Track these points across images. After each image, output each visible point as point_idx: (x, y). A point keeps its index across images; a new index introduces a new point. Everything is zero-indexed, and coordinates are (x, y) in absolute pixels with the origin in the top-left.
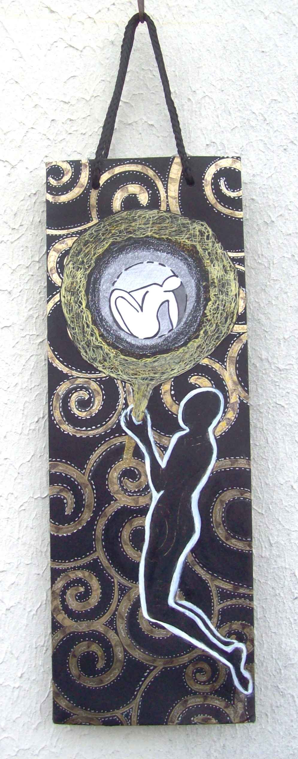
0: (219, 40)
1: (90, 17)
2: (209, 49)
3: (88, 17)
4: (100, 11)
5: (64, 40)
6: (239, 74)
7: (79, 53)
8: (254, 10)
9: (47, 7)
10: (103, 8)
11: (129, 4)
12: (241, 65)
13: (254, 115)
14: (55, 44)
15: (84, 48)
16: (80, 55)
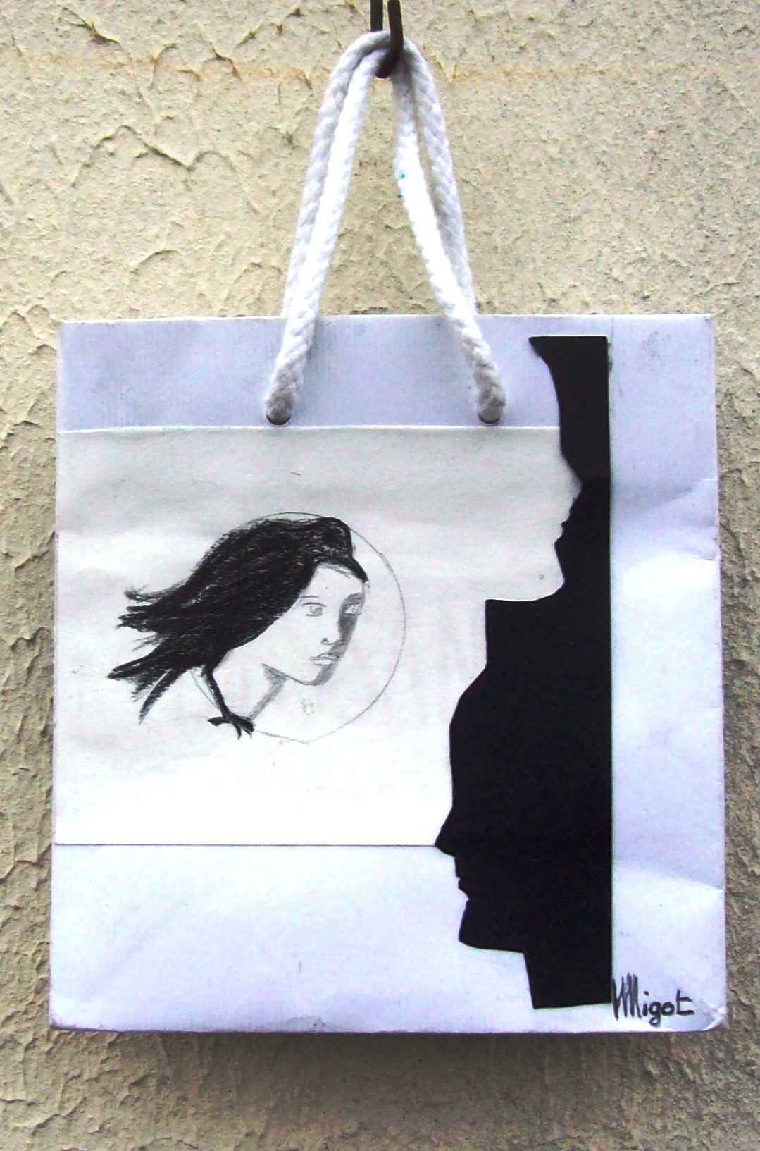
0: (637, 128)
1: (219, 58)
2: (604, 159)
3: (212, 56)
4: (252, 36)
5: (135, 133)
6: (699, 241)
7: (182, 175)
8: (752, 27)
9: (85, 26)
10: (261, 28)
11: (348, 13)
12: (708, 211)
13: (747, 378)
14: (110, 146)
15: (199, 158)
16: (185, 182)
